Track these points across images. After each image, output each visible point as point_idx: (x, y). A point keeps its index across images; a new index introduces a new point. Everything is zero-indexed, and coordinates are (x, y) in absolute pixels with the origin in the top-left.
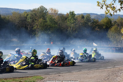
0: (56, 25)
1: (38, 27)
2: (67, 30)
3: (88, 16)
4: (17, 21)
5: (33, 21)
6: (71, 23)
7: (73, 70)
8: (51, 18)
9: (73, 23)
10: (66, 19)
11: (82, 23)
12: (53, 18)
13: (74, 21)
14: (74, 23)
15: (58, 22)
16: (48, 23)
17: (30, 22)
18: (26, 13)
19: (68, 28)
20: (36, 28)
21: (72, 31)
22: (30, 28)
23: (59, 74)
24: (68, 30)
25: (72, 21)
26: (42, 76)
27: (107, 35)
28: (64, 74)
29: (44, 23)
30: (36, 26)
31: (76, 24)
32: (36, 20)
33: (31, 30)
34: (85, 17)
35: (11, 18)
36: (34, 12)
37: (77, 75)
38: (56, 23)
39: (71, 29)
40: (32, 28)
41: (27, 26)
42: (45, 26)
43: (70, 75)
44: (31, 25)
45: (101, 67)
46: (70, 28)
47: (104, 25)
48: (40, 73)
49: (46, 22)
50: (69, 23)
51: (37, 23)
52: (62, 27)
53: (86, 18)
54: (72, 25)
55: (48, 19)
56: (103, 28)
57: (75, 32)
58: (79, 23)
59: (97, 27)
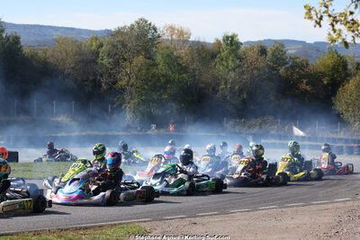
0: (184, 75)
1: (132, 81)
2: (215, 90)
3: (277, 48)
4: (70, 63)
5: (117, 63)
6: (227, 67)
7: (233, 208)
8: (168, 56)
9: (234, 69)
10: (213, 56)
11: (259, 70)
12: (175, 53)
13: (238, 62)
14: (236, 68)
15: (191, 67)
16: (162, 68)
17: (108, 66)
18: (97, 39)
19: (218, 85)
20: (124, 83)
21: (230, 91)
22: (106, 83)
23: (193, 220)
24: (218, 91)
25: (230, 62)
26: (142, 225)
27: (333, 104)
28: (206, 220)
29: (148, 69)
30: (126, 79)
31: (242, 73)
32: (125, 60)
33: (111, 88)
34: (268, 50)
35: (52, 56)
36: (120, 38)
37: (247, 222)
38: (183, 69)
39: (228, 86)
40: (115, 83)
41: (99, 77)
42: (153, 76)
43: (225, 221)
44: (110, 76)
45: (317, 198)
46: (226, 83)
48: (136, 216)
49: (155, 65)
50: (221, 67)
51: (128, 70)
52: (203, 82)
53: (273, 55)
54: (232, 74)
55: (159, 58)
56: (322, 82)
57: (239, 96)
58: (252, 70)
59: (305, 81)
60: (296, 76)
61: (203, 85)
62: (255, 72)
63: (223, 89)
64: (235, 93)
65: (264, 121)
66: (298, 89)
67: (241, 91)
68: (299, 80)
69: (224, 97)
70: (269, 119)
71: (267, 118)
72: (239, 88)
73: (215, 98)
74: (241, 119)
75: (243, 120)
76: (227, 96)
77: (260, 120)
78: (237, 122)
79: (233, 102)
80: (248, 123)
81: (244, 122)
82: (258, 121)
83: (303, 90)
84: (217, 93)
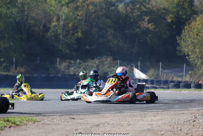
2: (46, 29)
6: (60, 2)
9: (67, 4)
11: (96, 6)
14: (70, 2)
19: (50, 22)
21: (63, 29)
24: (49, 28)
27: (178, 45)
31: (77, 8)
39: (62, 23)
46: (58, 20)
47: (167, 11)
54: (65, 10)
56: (166, 20)
57: (73, 34)
58: (88, 6)
59: (147, 18)
60: (136, 13)
61: (32, 22)
62: (91, 7)
63: (55, 26)
64: (68, 31)
65: (102, 62)
66: (139, 27)
67: (75, 28)
68: (140, 18)
69: (56, 36)
70: (107, 60)
71: (105, 59)
72: (73, 26)
73: (46, 36)
74: (76, 60)
75: (78, 61)
76: (59, 35)
77: (97, 61)
78: (71, 63)
79: (67, 41)
80: (84, 65)
81: (80, 63)
82: (95, 62)
83: (145, 29)
84: (48, 31)
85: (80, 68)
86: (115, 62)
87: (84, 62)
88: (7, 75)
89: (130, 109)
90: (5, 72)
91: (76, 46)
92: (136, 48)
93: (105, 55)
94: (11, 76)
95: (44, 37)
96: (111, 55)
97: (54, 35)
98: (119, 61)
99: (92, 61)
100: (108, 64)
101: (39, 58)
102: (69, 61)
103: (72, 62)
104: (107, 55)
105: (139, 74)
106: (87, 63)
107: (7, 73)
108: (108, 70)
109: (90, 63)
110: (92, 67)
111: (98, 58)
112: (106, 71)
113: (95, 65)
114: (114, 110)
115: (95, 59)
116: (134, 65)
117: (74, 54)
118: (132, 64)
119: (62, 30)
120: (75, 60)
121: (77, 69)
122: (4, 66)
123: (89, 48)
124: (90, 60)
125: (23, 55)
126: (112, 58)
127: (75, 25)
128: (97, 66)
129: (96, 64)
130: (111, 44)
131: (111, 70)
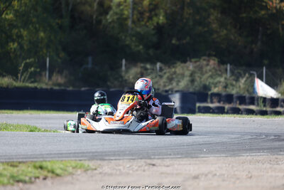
57: (150, 18)
63: (119, 5)
64: (141, 13)
65: (201, 68)
66: (265, 8)
67: (154, 9)
70: (208, 65)
71: (205, 63)
72: (150, 4)
73: (104, 22)
74: (155, 64)
75: (158, 65)
76: (126, 19)
77: (191, 66)
78: (146, 69)
79: (138, 29)
80: (168, 72)
81: (161, 69)
82: (188, 67)
83: (274, 11)
84: (107, 13)
85: (161, 77)
86: (222, 67)
87: (169, 67)
88: (36, 88)
89: (251, 150)
90: (32, 82)
91: (155, 39)
92: (259, 44)
93: (204, 55)
94: (42, 89)
95: (99, 22)
96: (215, 56)
97: (118, 19)
98: (229, 67)
99: (182, 65)
100: (210, 71)
101: (90, 59)
102: (142, 65)
103: (148, 66)
104: (209, 55)
105: (263, 89)
106: (173, 70)
107: (36, 85)
108: (211, 81)
109: (179, 68)
110: (183, 75)
111: (193, 60)
112: (207, 83)
113: (187, 73)
114: (223, 152)
115: (188, 63)
116: (255, 73)
117: (151, 52)
118: (252, 72)
119: (130, 11)
120: (153, 63)
121: (156, 80)
122: (31, 73)
123: (177, 43)
124: (179, 63)
125: (62, 54)
126: (216, 60)
127: (154, 3)
128: (191, 75)
129: (188, 70)
130: (215, 36)
131: (216, 81)
